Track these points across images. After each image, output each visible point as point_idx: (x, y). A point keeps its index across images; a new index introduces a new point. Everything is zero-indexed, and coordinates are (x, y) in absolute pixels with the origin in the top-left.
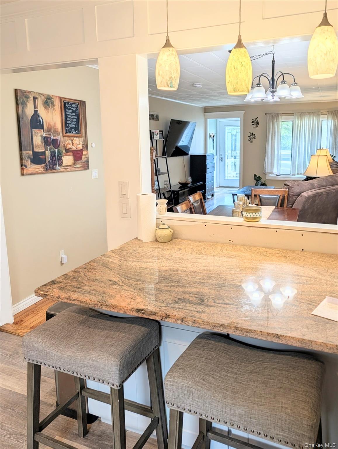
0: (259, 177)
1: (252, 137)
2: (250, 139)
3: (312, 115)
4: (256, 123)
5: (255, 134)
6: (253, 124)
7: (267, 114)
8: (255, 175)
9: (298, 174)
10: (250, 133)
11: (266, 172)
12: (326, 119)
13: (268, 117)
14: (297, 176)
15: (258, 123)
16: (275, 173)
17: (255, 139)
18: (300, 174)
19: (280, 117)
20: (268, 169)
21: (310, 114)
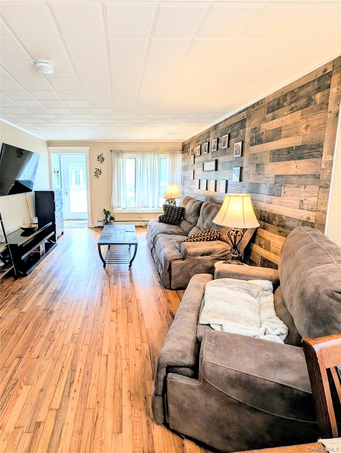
0: (108, 211)
1: (98, 173)
2: (96, 175)
3: (153, 154)
4: (101, 159)
5: (101, 170)
6: (98, 160)
7: (112, 151)
8: (105, 210)
9: (142, 207)
10: (96, 169)
11: (114, 206)
12: (165, 157)
13: (113, 153)
14: (141, 209)
15: (103, 159)
16: (121, 207)
17: (100, 174)
18: (144, 207)
19: (124, 154)
20: (115, 203)
21: (151, 153)
